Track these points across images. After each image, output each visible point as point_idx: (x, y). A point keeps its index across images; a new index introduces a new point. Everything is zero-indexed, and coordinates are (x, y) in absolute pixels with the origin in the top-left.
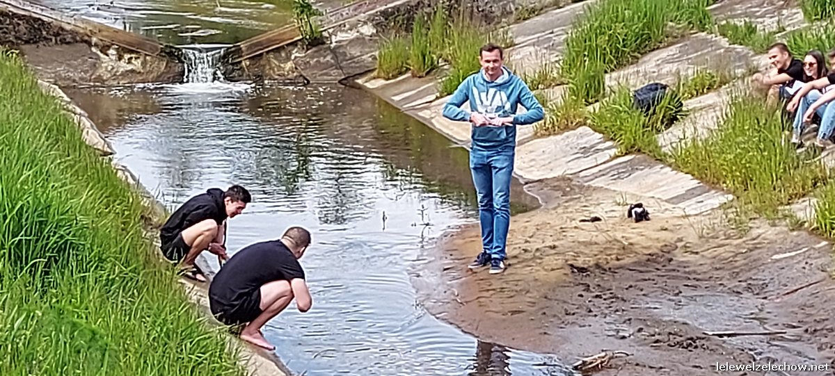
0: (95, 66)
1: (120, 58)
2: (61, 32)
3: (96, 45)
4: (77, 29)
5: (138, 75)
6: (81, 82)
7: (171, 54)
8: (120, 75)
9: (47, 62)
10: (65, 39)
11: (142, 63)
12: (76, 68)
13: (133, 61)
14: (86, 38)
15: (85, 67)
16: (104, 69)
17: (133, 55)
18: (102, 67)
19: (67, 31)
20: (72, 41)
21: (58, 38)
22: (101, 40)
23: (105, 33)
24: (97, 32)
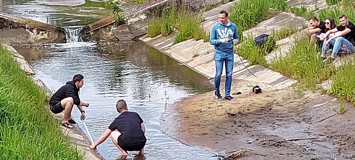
0: (27, 37)
1: (38, 33)
2: (12, 23)
3: (28, 28)
4: (19, 22)
5: (46, 40)
6: (22, 44)
7: (60, 31)
8: (39, 41)
9: (7, 36)
10: (14, 26)
11: (48, 35)
12: (19, 38)
13: (44, 34)
14: (23, 25)
15: (23, 38)
16: (31, 38)
17: (44, 32)
18: (30, 38)
19: (15, 23)
20: (17, 27)
21: (11, 26)
22: (30, 26)
23: (31, 23)
24: (28, 22)
